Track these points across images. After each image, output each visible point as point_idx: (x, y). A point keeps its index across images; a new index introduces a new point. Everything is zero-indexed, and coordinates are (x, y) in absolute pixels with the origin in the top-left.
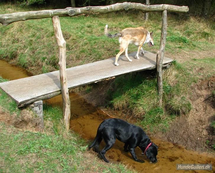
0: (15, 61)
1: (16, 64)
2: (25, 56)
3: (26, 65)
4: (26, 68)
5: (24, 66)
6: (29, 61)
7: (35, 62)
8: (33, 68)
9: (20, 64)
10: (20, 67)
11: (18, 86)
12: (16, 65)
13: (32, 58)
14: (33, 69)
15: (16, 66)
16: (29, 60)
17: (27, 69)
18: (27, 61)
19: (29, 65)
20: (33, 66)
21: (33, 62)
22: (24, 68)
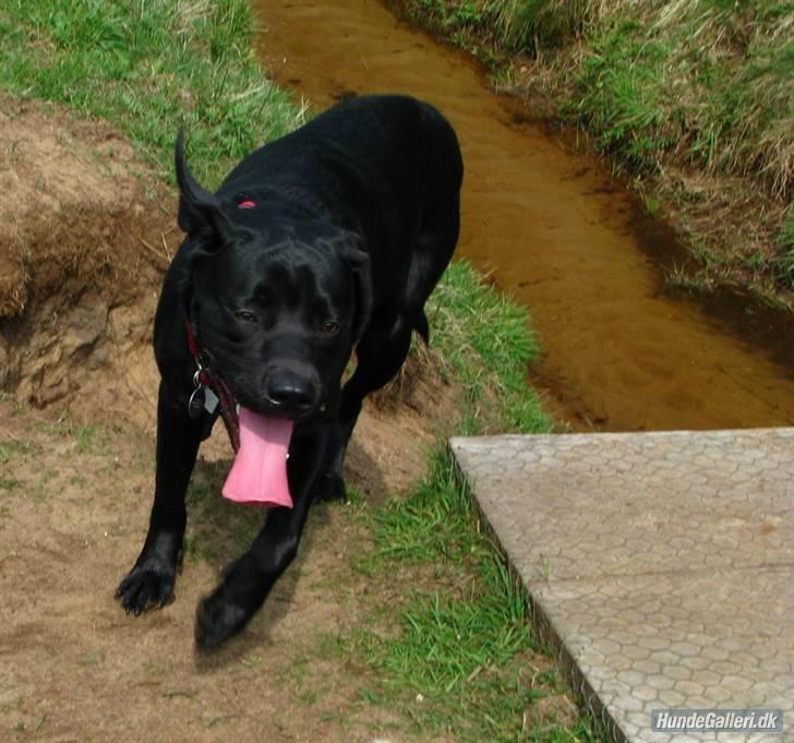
0: (546, 75)
1: (549, 107)
2: (653, 57)
3: (639, 143)
4: (632, 166)
5: (617, 146)
6: (679, 116)
7: (727, 130)
8: (695, 185)
9: (586, 120)
10: (582, 149)
11: (649, 519)
12: (546, 120)
13: (718, 96)
14: (698, 198)
15: (550, 126)
16: (685, 101)
17: (638, 182)
18: (661, 114)
19: (669, 148)
20: (703, 165)
21: (711, 133)
22: (618, 169)
